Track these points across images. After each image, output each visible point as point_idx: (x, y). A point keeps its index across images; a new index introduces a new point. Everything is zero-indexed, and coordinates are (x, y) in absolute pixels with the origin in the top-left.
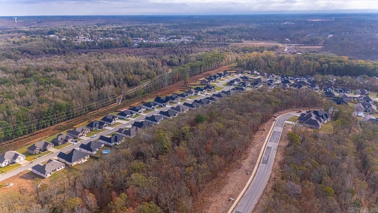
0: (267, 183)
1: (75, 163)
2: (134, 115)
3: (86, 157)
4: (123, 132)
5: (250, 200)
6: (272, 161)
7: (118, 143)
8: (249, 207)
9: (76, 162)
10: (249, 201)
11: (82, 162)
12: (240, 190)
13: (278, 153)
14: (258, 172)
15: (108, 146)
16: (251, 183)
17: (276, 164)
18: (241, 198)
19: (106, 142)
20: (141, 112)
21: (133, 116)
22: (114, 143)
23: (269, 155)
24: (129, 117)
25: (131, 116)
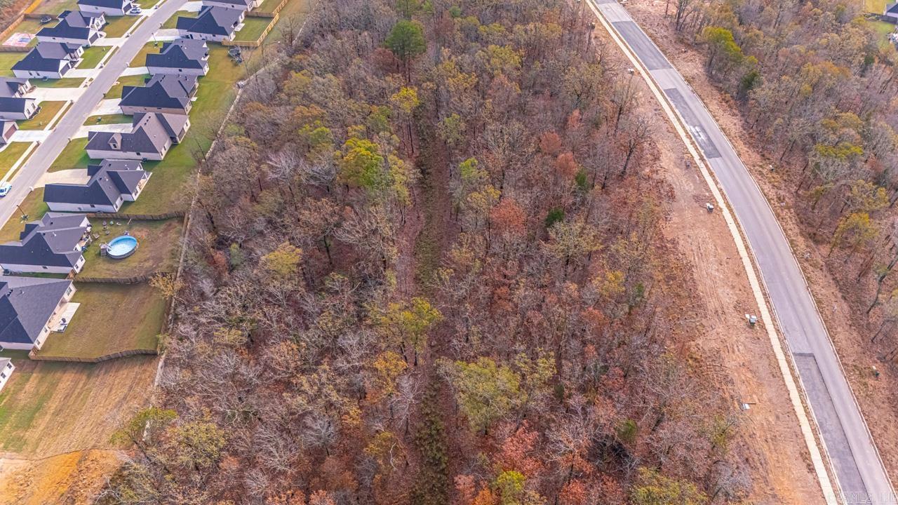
0: (777, 223)
1: (42, 337)
2: (81, 52)
3: (67, 297)
4: (119, 145)
5: (791, 300)
6: (723, 142)
7: (133, 195)
8: (811, 324)
9: (43, 331)
10: (793, 306)
11: (64, 320)
12: (740, 273)
13: (710, 107)
14: (725, 193)
15: (108, 219)
16: (744, 239)
17: (743, 148)
18: (767, 302)
19: (86, 207)
20: (96, 37)
21: (80, 60)
22: (119, 203)
23: (699, 121)
24: (67, 67)
25: (75, 63)
